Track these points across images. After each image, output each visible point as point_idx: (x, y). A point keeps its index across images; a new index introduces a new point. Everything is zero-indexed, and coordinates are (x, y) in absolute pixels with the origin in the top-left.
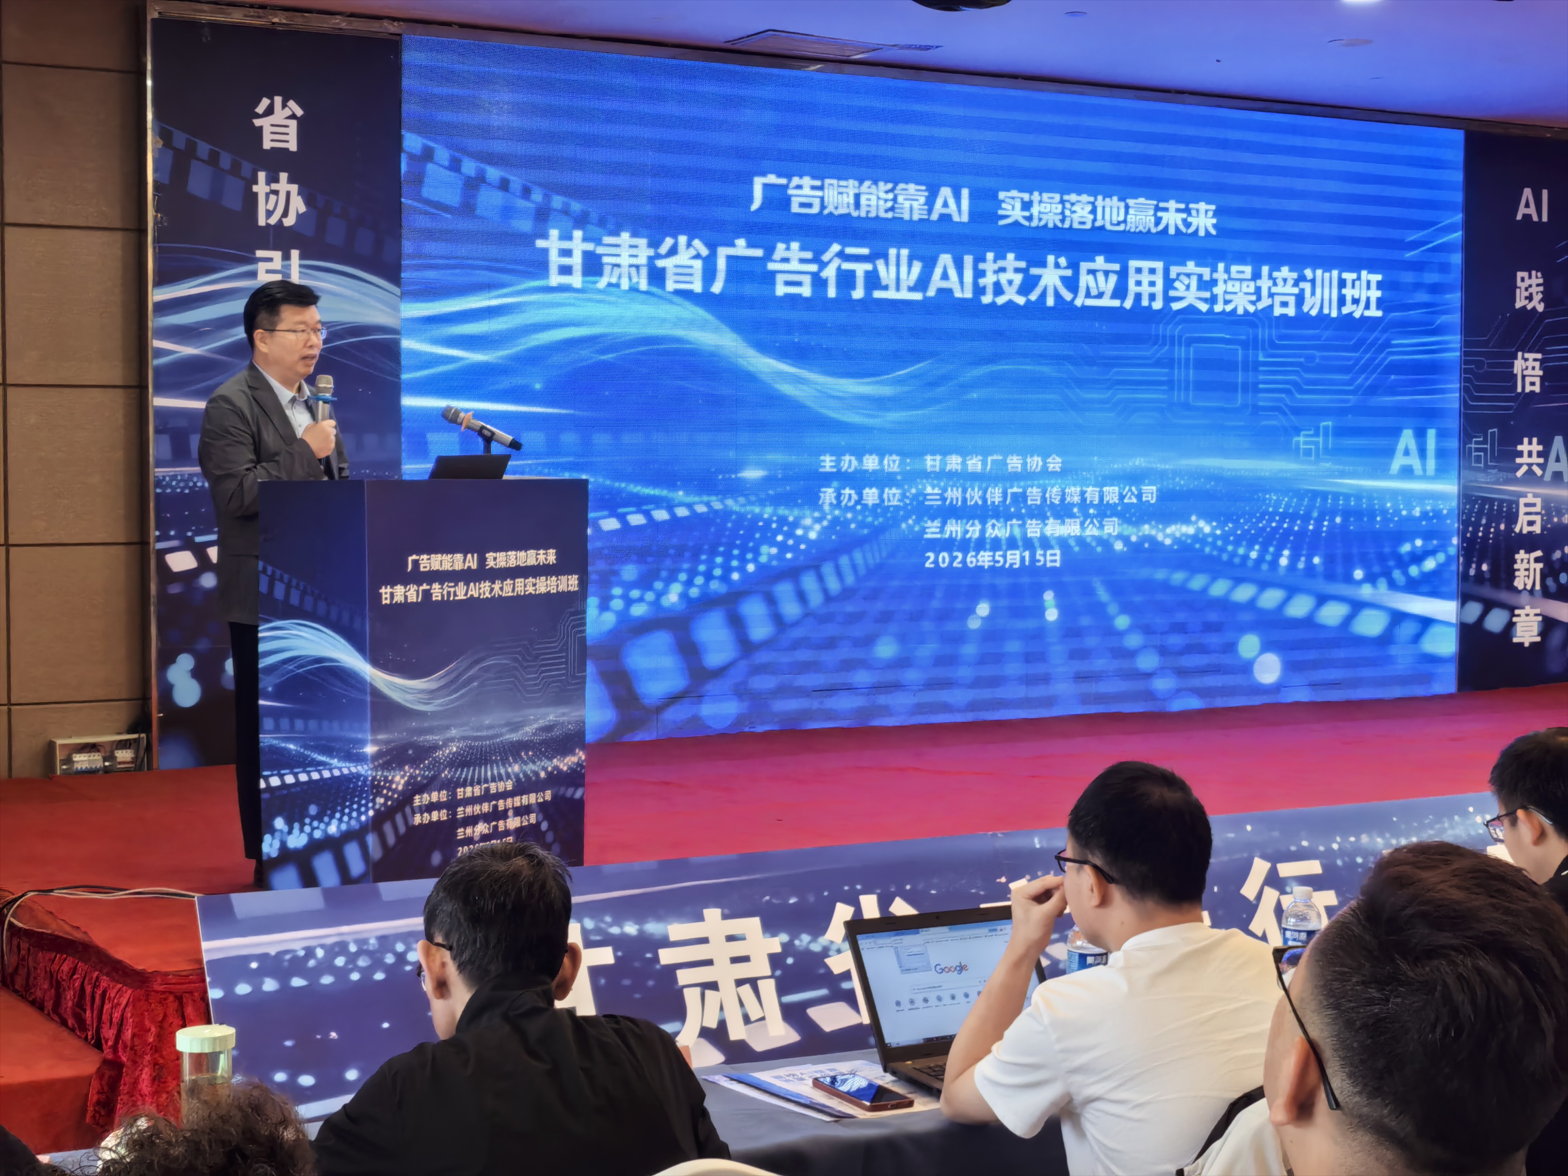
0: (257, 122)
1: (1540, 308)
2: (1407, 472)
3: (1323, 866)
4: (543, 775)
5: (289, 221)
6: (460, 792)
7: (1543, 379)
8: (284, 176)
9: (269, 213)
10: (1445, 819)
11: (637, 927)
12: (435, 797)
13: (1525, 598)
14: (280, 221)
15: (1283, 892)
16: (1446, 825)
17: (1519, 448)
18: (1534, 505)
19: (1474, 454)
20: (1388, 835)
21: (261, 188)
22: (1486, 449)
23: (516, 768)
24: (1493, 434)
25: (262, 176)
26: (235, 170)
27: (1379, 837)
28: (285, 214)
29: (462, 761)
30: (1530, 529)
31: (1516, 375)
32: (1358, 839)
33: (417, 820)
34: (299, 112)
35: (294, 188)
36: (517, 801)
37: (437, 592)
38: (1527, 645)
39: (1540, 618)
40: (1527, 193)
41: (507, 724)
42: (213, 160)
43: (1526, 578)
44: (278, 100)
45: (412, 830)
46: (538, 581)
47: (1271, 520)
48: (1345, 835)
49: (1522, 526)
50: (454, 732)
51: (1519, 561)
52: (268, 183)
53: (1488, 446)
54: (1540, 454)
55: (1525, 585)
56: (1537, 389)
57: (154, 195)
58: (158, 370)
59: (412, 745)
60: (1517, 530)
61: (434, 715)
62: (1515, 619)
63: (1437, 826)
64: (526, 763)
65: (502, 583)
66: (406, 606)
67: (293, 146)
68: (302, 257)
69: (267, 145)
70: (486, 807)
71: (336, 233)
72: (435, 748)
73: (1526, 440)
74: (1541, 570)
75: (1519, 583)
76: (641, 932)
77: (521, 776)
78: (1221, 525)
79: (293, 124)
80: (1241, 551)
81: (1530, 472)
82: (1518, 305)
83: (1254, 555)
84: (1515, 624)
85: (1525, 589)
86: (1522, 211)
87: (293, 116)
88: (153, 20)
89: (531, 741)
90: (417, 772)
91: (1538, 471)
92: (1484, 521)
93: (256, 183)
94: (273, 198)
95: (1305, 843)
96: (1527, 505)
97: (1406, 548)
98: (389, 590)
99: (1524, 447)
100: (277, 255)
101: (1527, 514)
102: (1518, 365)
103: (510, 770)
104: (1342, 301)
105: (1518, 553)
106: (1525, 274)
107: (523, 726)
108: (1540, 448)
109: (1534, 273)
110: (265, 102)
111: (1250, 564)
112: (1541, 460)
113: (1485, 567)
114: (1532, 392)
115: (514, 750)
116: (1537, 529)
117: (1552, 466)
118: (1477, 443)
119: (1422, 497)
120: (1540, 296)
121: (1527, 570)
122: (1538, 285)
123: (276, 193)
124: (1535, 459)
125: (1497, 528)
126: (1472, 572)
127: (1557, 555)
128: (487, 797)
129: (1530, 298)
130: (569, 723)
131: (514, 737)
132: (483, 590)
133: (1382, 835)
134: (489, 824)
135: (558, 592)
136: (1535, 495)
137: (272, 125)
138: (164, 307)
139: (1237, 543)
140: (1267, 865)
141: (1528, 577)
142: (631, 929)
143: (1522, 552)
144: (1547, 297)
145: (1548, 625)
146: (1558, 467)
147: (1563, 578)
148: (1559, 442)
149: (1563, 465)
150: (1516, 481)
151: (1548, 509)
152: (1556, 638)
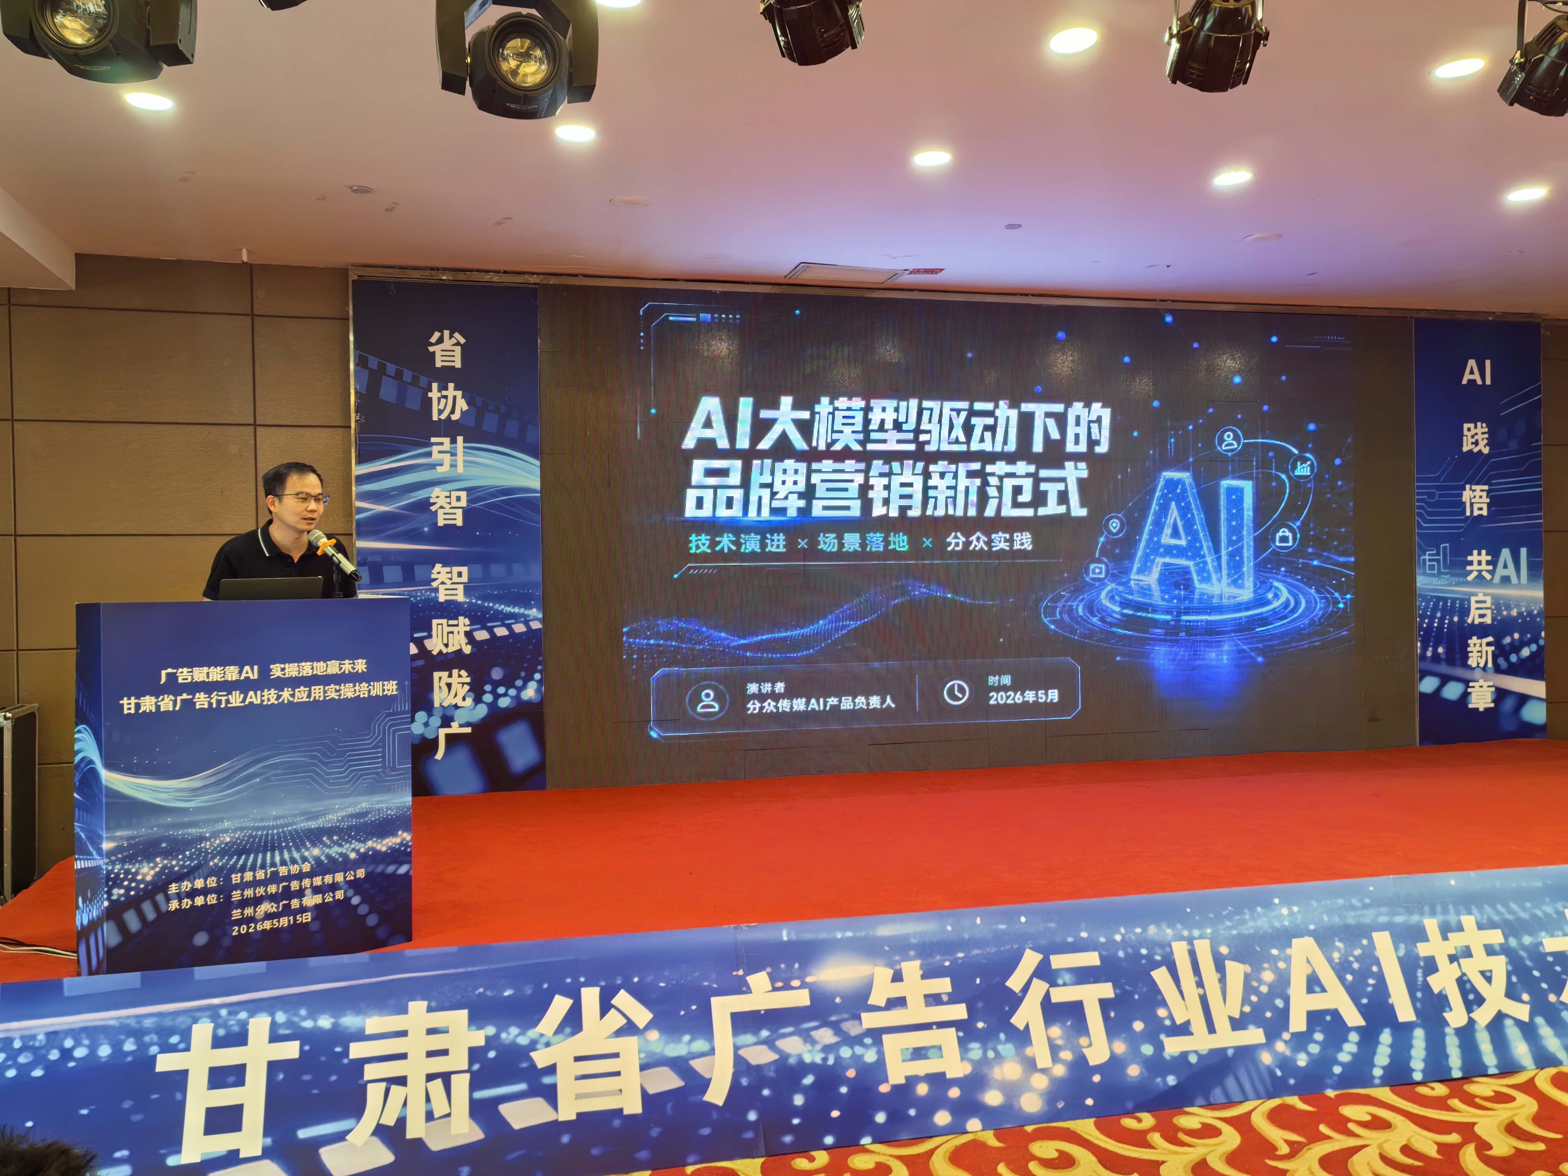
0: (431, 349)
1: (1486, 451)
3: (1102, 958)
4: (353, 856)
5: (456, 417)
6: (236, 878)
7: (1489, 505)
8: (451, 386)
9: (440, 412)
10: (1246, 911)
11: (332, 1020)
12: (199, 884)
13: (1478, 673)
14: (449, 417)
15: (1053, 984)
16: (1247, 917)
17: (1469, 558)
18: (1485, 602)
19: (1428, 563)
20: (1179, 926)
21: (434, 394)
22: (1439, 560)
23: (316, 852)
24: (1445, 548)
25: (435, 386)
26: (415, 382)
27: (1169, 927)
28: (453, 411)
29: (240, 849)
30: (1482, 620)
31: (1465, 503)
32: (1145, 930)
33: (174, 905)
34: (462, 341)
35: (459, 394)
36: (318, 881)
37: (201, 700)
38: (1481, 709)
39: (1493, 689)
40: (1472, 363)
41: (302, 814)
42: (399, 376)
43: (1479, 658)
44: (446, 333)
45: (164, 917)
46: (342, 687)
48: (1129, 926)
49: (1474, 617)
50: (226, 824)
51: (1472, 645)
52: (439, 391)
53: (1441, 557)
54: (1488, 563)
55: (1478, 663)
56: (1485, 512)
57: (356, 402)
58: (359, 523)
59: (168, 839)
60: (1470, 621)
61: (197, 810)
62: (1469, 690)
63: (1237, 918)
64: (329, 847)
65: (293, 690)
66: (158, 715)
67: (458, 364)
68: (465, 442)
69: (439, 364)
70: (272, 889)
71: (491, 423)
72: (202, 839)
73: (1475, 552)
74: (1493, 652)
75: (1472, 662)
76: (335, 1025)
77: (323, 858)
79: (458, 349)
81: (1480, 577)
82: (1465, 449)
84: (1470, 693)
85: (1478, 666)
86: (1467, 377)
87: (458, 344)
88: (353, 281)
89: (336, 827)
90: (174, 863)
91: (1488, 576)
92: (1439, 615)
93: (431, 391)
94: (443, 401)
95: (1084, 935)
96: (1477, 602)
98: (133, 700)
99: (1474, 557)
100: (446, 441)
101: (1477, 609)
102: (1467, 495)
103: (307, 854)
105: (1471, 638)
106: (1472, 426)
107: (325, 814)
108: (1489, 558)
109: (1479, 424)
110: (437, 335)
112: (1490, 568)
113: (1440, 650)
114: (1480, 516)
115: (315, 836)
116: (1488, 620)
117: (1500, 572)
118: (1430, 555)
120: (1485, 441)
121: (1480, 652)
122: (1483, 433)
123: (446, 397)
124: (1484, 567)
125: (1451, 620)
126: (1429, 654)
127: (1507, 640)
128: (275, 878)
129: (1476, 443)
130: (388, 809)
131: (313, 824)
132: (270, 696)
133: (1171, 925)
134: (278, 903)
135: (370, 697)
136: (1485, 594)
137: (442, 350)
138: (361, 479)
140: (1040, 957)
141: (1481, 657)
142: (325, 1022)
143: (1474, 638)
144: (1492, 442)
145: (1501, 694)
146: (1505, 572)
147: (1513, 658)
148: (1506, 553)
149: (1511, 571)
150: (1467, 584)
151: (1498, 605)
152: (1509, 704)
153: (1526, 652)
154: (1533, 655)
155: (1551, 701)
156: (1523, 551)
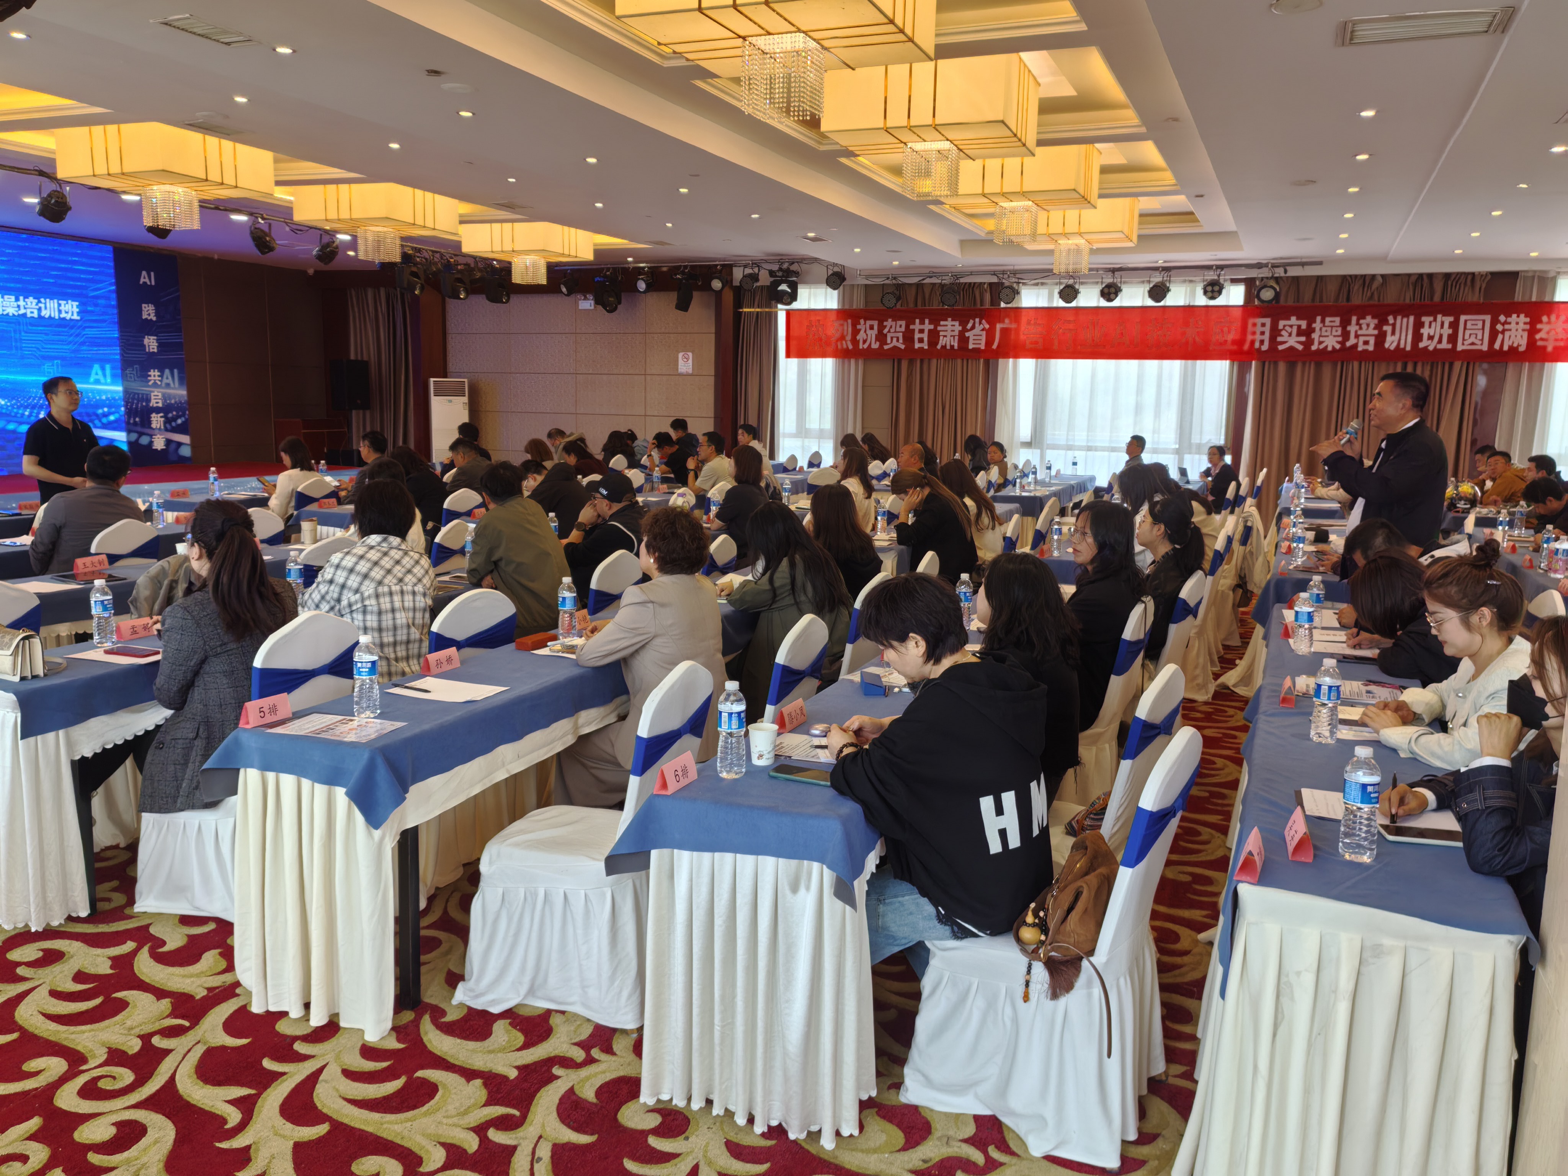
1: (154, 319)
2: (97, 382)
7: (158, 347)
13: (157, 431)
17: (150, 373)
18: (158, 396)
19: (128, 375)
24: (137, 368)
30: (157, 405)
31: (145, 345)
38: (159, 450)
39: (165, 439)
40: (144, 273)
43: (157, 424)
47: (34, 399)
49: (153, 403)
51: (153, 417)
53: (135, 372)
54: (159, 376)
55: (157, 426)
56: (156, 350)
60: (151, 405)
62: (153, 440)
73: (152, 370)
74: (163, 421)
75: (154, 425)
78: (10, 401)
80: (20, 412)
81: (155, 383)
82: (144, 317)
83: (27, 413)
85: (157, 428)
86: (142, 281)
91: (159, 383)
92: (135, 402)
96: (154, 396)
97: (100, 411)
99: (152, 373)
101: (155, 399)
102: (146, 341)
104: (60, 312)
105: (152, 414)
106: (146, 305)
108: (159, 374)
109: (150, 305)
111: (25, 417)
112: (160, 378)
113: (137, 419)
114: (153, 352)
116: (160, 405)
117: (165, 381)
118: (129, 371)
119: (106, 392)
120: (154, 314)
121: (157, 421)
122: (152, 310)
124: (157, 378)
125: (142, 404)
126: (132, 421)
127: (170, 415)
129: (149, 315)
136: (158, 392)
139: (19, 408)
143: (154, 414)
144: (157, 314)
145: (169, 442)
146: (168, 381)
147: (174, 424)
148: (167, 372)
149: (170, 381)
150: (149, 386)
151: (165, 397)
152: (173, 446)
153: (179, 421)
154: (183, 423)
155: (193, 445)
156: (176, 371)
